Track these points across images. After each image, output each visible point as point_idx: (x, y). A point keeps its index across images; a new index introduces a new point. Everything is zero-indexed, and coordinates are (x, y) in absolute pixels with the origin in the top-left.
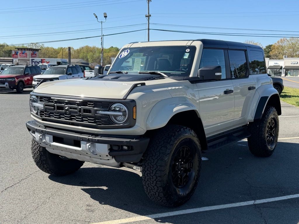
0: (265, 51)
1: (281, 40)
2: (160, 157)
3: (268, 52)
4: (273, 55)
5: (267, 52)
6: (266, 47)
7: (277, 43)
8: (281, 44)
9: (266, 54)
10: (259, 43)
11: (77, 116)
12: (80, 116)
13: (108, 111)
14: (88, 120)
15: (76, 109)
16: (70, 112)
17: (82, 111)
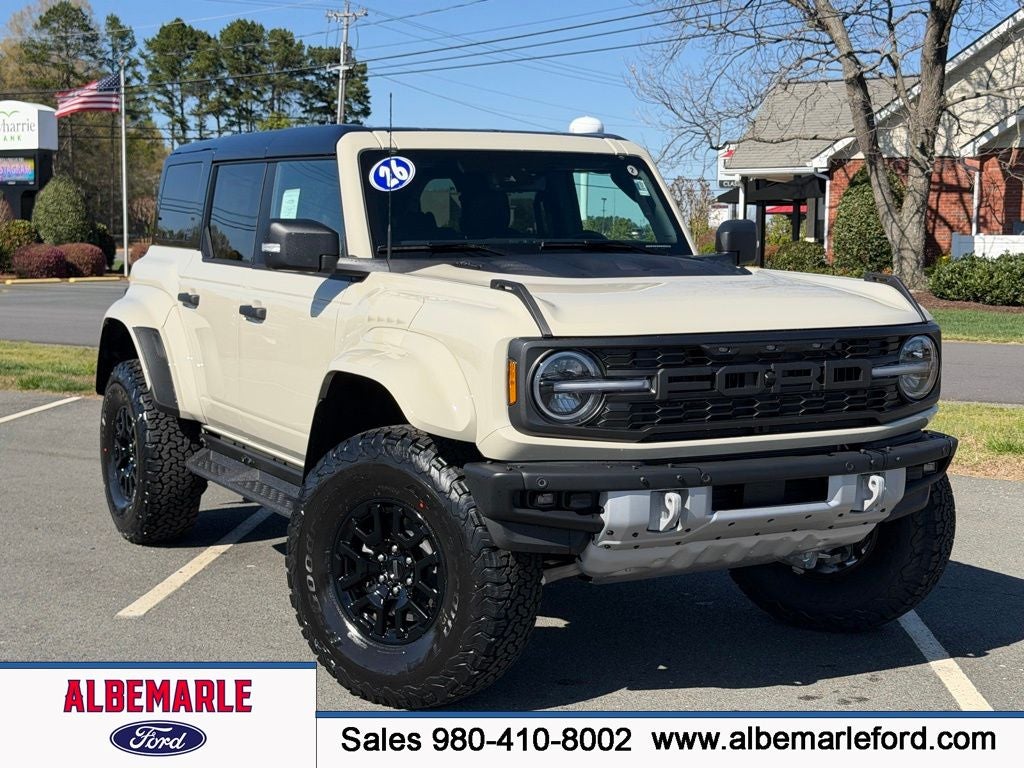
11: (806, 396)
12: (817, 393)
13: (897, 363)
14: (849, 402)
15: (807, 373)
16: (782, 386)
17: (828, 375)
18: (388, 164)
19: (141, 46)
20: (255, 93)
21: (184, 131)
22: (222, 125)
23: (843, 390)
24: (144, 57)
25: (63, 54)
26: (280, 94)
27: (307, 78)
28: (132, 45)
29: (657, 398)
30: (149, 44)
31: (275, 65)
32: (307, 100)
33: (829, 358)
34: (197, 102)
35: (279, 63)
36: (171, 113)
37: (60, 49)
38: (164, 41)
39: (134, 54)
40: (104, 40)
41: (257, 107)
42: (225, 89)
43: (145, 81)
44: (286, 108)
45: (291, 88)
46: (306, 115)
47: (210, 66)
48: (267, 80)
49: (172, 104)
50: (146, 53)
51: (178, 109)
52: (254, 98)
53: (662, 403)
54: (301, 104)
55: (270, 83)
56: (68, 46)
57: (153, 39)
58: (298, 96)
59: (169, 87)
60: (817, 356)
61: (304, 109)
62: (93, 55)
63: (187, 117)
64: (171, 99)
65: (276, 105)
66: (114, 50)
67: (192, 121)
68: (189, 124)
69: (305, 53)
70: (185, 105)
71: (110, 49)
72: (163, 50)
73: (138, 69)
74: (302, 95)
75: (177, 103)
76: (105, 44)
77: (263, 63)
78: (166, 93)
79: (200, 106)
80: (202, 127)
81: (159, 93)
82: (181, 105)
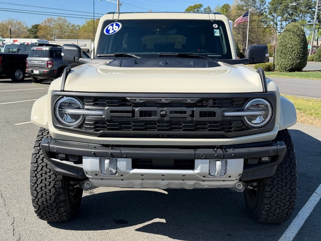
0: (32, 31)
1: (48, 19)
2: (292, 164)
3: (36, 33)
4: (41, 36)
5: (34, 32)
6: (32, 27)
7: (44, 23)
8: (48, 24)
9: (33, 35)
10: (23, 22)
11: (184, 123)
12: (189, 122)
13: (243, 110)
14: (209, 126)
15: (185, 112)
16: (170, 118)
17: (197, 114)
18: (112, 25)
19: (267, 4)
20: (297, 15)
21: (276, 26)
22: (287, 24)
23: (206, 121)
24: (267, 6)
25: (247, 7)
26: (304, 14)
27: (312, 9)
28: (265, 4)
29: (106, 119)
30: (269, 3)
31: (303, 6)
32: (312, 16)
33: (197, 106)
34: (281, 18)
35: (305, 6)
36: (274, 21)
37: (246, 6)
38: (274, 2)
39: (265, 6)
40: (258, 3)
41: (297, 18)
42: (289, 14)
43: (268, 13)
44: (305, 18)
45: (308, 13)
46: (311, 20)
47: (285, 8)
48: (301, 11)
49: (274, 19)
50: (268, 5)
51: (275, 20)
52: (297, 16)
53: (108, 121)
54: (310, 17)
55: (302, 11)
56: (248, 5)
57: (271, 2)
58: (309, 15)
59: (274, 15)
60: (189, 105)
61: (311, 18)
62: (255, 7)
63: (277, 22)
64: (274, 17)
65: (303, 18)
66: (260, 5)
67: (279, 23)
68: (278, 24)
69: (313, 3)
70: (277, 19)
71: (259, 5)
72: (273, 5)
73: (266, 10)
74: (310, 14)
75: (275, 18)
76: (258, 4)
77: (300, 6)
78: (273, 16)
79: (281, 19)
80: (281, 24)
81: (271, 16)
82: (276, 19)
